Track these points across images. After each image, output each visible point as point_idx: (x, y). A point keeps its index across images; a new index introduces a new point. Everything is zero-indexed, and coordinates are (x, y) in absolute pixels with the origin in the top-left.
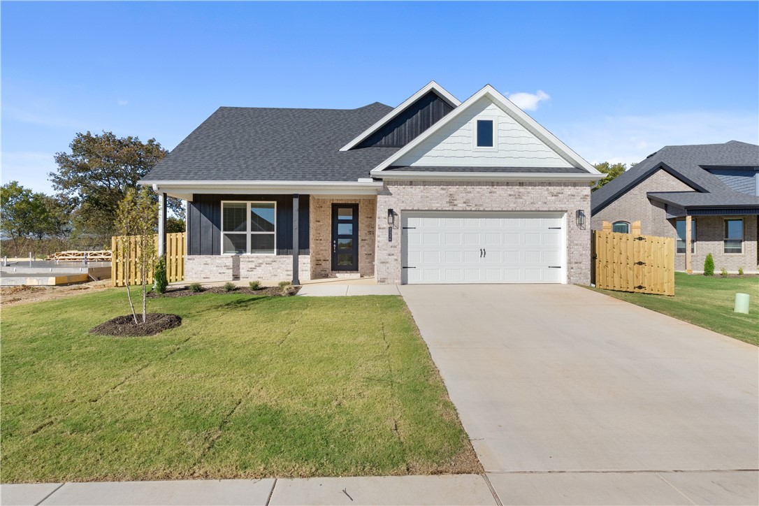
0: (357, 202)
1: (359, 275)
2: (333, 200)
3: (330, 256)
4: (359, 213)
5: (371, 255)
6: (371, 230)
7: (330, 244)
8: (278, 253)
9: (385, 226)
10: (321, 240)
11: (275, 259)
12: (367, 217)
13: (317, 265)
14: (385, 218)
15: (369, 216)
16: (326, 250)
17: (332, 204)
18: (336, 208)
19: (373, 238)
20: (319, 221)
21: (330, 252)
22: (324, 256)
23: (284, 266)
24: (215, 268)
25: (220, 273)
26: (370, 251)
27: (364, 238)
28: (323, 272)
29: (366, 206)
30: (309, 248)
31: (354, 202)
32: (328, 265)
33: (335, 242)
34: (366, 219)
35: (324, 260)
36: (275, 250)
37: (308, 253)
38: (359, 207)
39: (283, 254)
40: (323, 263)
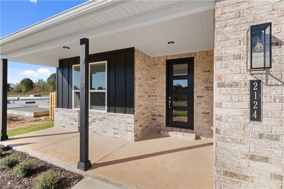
0: (192, 56)
1: (194, 135)
2: (167, 56)
3: (165, 112)
4: (195, 68)
5: (209, 114)
6: (210, 85)
7: (165, 100)
8: (109, 111)
9: (237, 78)
10: (156, 96)
11: (105, 117)
12: (204, 72)
13: (153, 119)
14: (239, 57)
15: (207, 70)
16: (160, 106)
17: (167, 60)
18: (170, 64)
19: (211, 95)
20: (154, 79)
21: (165, 108)
22: (159, 112)
23: (111, 124)
24: (69, 120)
25: (71, 124)
26: (208, 109)
27: (200, 95)
28: (158, 127)
29: (203, 59)
30: (134, 107)
31: (188, 56)
32: (163, 121)
33: (170, 98)
34: (203, 73)
35: (159, 116)
36: (106, 107)
37: (133, 113)
38: (195, 61)
39: (112, 112)
40: (158, 119)
